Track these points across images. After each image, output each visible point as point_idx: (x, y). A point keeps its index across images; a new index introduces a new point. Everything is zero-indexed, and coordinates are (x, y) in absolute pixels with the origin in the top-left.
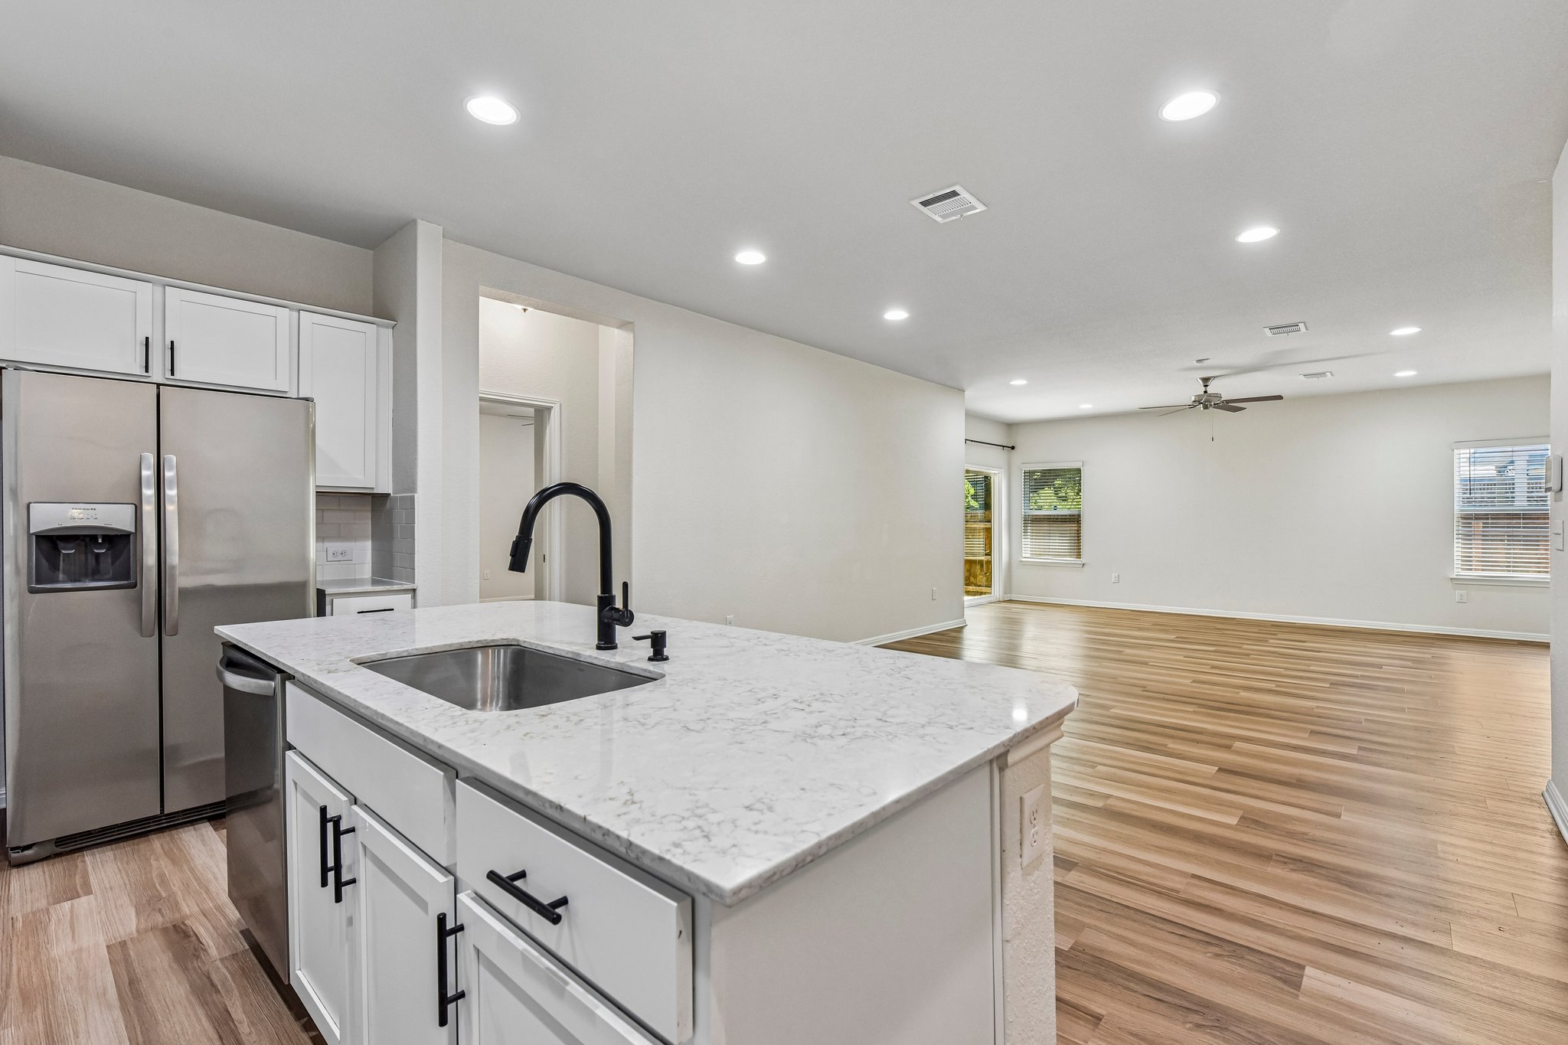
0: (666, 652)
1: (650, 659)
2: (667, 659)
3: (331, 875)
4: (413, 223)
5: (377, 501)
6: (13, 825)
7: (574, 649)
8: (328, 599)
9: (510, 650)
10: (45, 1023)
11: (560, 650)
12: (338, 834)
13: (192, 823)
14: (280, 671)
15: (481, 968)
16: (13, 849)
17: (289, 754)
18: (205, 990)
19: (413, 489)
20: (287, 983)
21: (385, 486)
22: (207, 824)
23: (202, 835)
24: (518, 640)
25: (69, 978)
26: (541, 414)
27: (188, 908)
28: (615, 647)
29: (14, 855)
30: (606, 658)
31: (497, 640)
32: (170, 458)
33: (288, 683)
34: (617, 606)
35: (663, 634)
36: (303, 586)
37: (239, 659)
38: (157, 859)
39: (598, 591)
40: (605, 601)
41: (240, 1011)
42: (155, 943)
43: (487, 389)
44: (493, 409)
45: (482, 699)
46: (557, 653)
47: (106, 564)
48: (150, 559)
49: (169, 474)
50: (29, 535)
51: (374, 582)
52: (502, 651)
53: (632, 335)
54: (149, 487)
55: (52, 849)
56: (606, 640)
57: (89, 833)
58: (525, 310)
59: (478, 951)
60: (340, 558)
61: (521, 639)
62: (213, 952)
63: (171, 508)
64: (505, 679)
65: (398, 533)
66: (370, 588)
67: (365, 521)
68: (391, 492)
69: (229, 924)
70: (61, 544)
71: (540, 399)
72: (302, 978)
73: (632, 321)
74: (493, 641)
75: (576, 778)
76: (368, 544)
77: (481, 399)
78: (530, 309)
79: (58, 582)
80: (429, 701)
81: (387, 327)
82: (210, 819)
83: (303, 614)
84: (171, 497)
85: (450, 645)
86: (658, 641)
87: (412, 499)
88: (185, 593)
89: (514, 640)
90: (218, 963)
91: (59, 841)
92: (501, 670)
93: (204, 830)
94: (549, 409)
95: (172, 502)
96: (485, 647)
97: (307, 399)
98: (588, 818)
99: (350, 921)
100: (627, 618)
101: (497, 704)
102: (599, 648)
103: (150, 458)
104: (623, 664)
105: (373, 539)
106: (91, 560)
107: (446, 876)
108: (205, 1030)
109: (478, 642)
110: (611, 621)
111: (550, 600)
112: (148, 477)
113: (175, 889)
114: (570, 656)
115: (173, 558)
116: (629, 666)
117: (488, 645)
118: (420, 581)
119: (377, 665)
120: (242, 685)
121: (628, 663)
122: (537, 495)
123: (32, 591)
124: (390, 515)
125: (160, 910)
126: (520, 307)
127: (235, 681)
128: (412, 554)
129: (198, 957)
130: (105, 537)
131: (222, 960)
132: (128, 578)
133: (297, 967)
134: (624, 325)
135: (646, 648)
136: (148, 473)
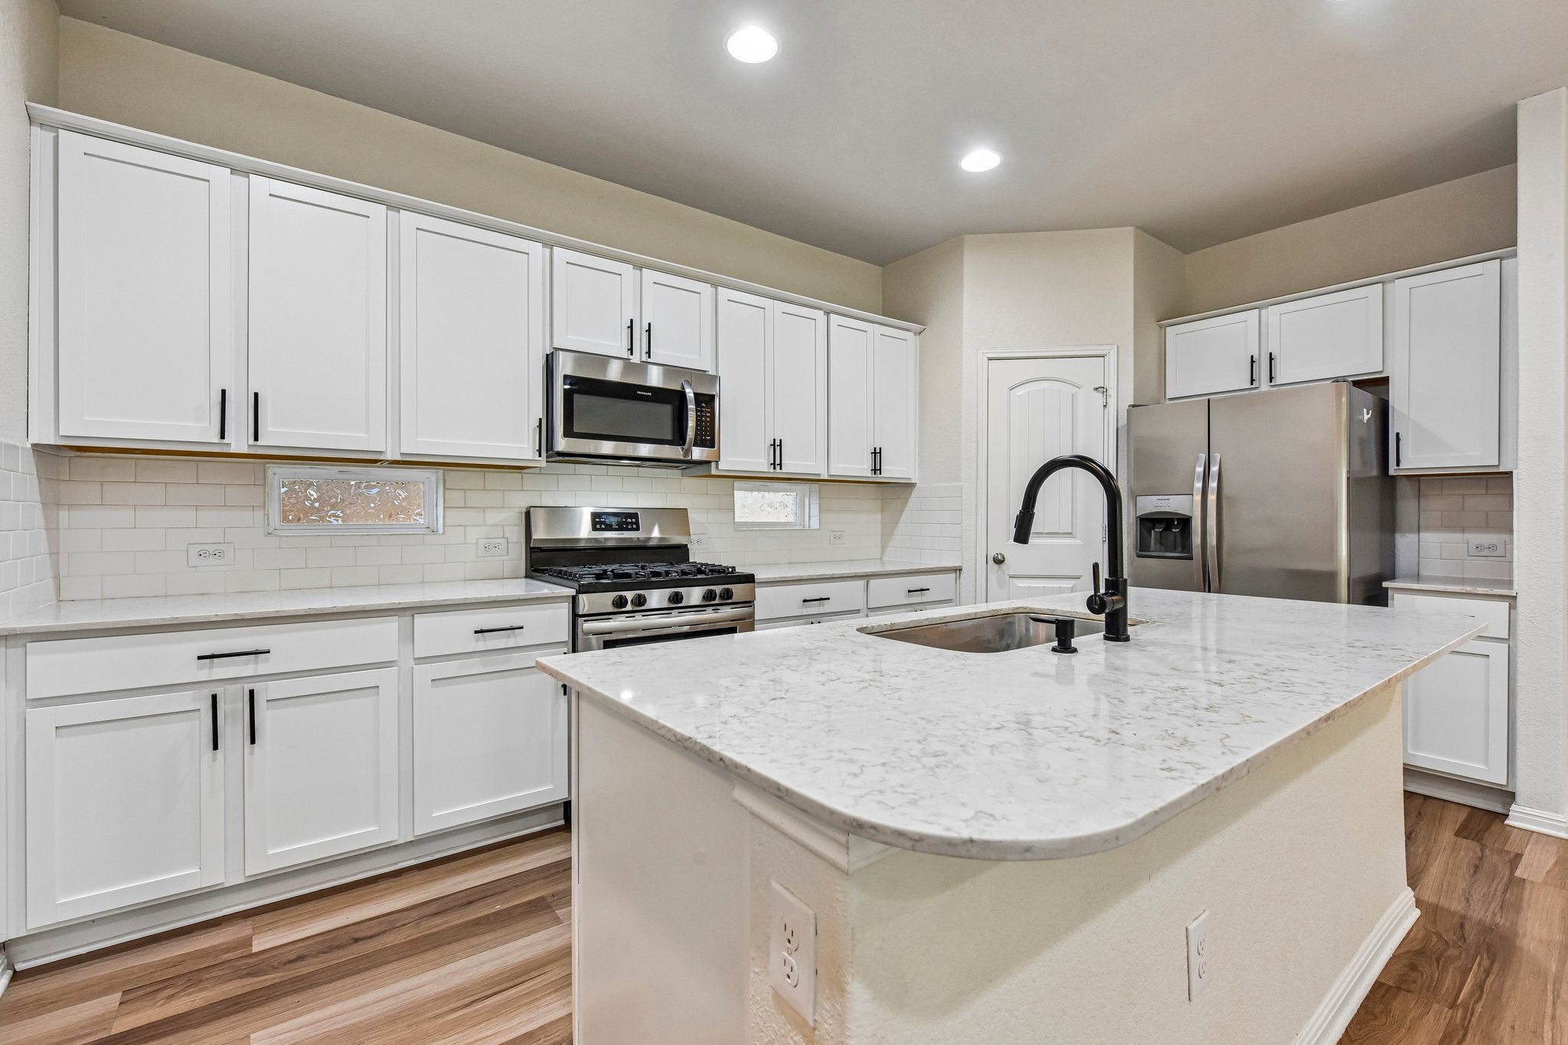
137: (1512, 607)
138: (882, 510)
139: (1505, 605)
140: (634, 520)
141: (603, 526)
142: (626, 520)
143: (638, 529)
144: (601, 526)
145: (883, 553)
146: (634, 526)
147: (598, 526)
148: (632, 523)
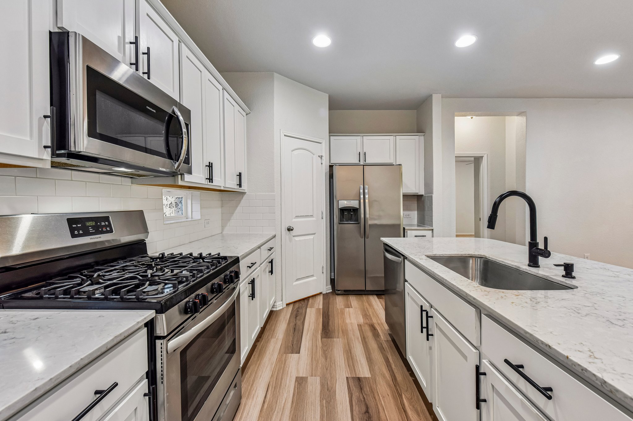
0: (574, 274)
1: (563, 276)
2: (574, 278)
3: (425, 330)
4: (432, 95)
5: (418, 198)
6: (336, 284)
7: (516, 264)
8: (406, 231)
9: (482, 260)
10: (347, 341)
11: (508, 263)
12: (427, 317)
13: (372, 294)
14: (403, 256)
15: (495, 394)
16: (336, 290)
17: (406, 283)
18: (381, 348)
19: (432, 193)
20: (405, 358)
21: (422, 192)
22: (375, 297)
23: (375, 299)
24: (486, 256)
25: (351, 330)
26: (477, 160)
27: (374, 321)
28: (538, 267)
29: (337, 292)
30: (533, 270)
31: (477, 255)
32: (366, 186)
33: (406, 260)
34: (540, 247)
35: (572, 265)
36: (399, 225)
37: (388, 249)
38: (365, 303)
39: (528, 239)
40: (533, 244)
41: (391, 360)
42: (368, 328)
43: (458, 152)
44: (460, 160)
45: (471, 277)
46: (507, 264)
47: (353, 216)
48: (362, 216)
49: (366, 191)
50: (339, 209)
51: (418, 226)
52: (479, 259)
53: (525, 118)
54: (362, 195)
55: (343, 292)
56: (533, 262)
57: (350, 290)
58: (472, 118)
59: (493, 386)
60: (407, 217)
61: (487, 256)
62: (382, 337)
63: (367, 201)
64: (480, 271)
65: (426, 209)
66: (416, 228)
67: (415, 205)
68: (424, 194)
69: (385, 329)
70: (344, 211)
71: (477, 153)
72: (411, 358)
73: (525, 111)
74: (474, 255)
75: (551, 333)
76: (416, 212)
77: (456, 157)
78: (474, 117)
79: (344, 221)
80: (461, 278)
81: (422, 136)
82: (377, 295)
83: (400, 237)
84: (367, 197)
85: (458, 254)
86: (569, 269)
87: (432, 197)
88: (370, 225)
89: (484, 256)
90: (384, 341)
91: (345, 291)
92: (479, 267)
93: (375, 298)
94: (482, 157)
95: (367, 199)
96: (472, 257)
97: (400, 165)
98: (569, 357)
99: (430, 348)
100: (546, 254)
101: (477, 281)
102: (529, 265)
103: (362, 186)
104: (548, 276)
105: (418, 210)
106: (350, 216)
107: (476, 350)
108: (383, 361)
109: (468, 254)
110: (537, 254)
111: (483, 238)
112: (362, 192)
113: (370, 314)
114: (514, 267)
115: (368, 216)
116: (550, 278)
117: (472, 256)
118: (434, 227)
119: (435, 258)
120: (392, 258)
121: (550, 276)
122: (499, 197)
123: (340, 224)
124: (423, 203)
125: (368, 319)
126: (470, 117)
127: (389, 256)
128: (432, 216)
129: (379, 337)
130: (353, 209)
131: (385, 341)
132: (358, 221)
133: (409, 355)
134: (520, 114)
135: (561, 271)
136: (362, 191)
137: (433, 232)
138: (222, 207)
139: (431, 232)
140: (107, 223)
141: (81, 232)
142: (101, 224)
143: (111, 231)
144: (78, 232)
145: (223, 230)
146: (108, 229)
147: (76, 232)
148: (106, 226)
